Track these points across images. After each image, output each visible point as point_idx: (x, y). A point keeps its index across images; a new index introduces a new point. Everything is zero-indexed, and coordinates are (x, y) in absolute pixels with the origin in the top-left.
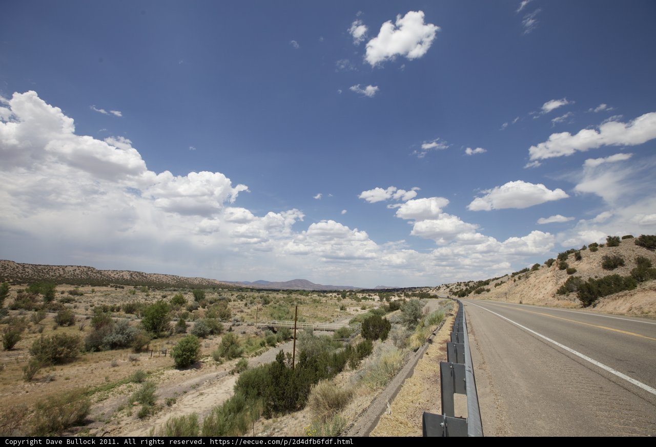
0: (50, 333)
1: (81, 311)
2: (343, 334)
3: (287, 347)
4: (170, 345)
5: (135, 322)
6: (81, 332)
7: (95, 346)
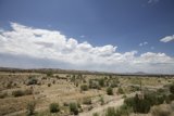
0: (82, 84)
1: (87, 80)
2: (161, 91)
3: (139, 93)
4: (106, 89)
5: (97, 83)
6: (87, 84)
7: (90, 87)
